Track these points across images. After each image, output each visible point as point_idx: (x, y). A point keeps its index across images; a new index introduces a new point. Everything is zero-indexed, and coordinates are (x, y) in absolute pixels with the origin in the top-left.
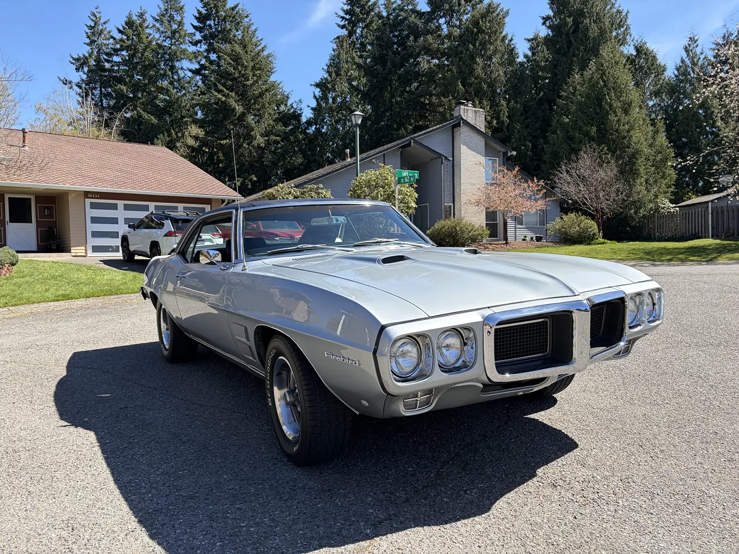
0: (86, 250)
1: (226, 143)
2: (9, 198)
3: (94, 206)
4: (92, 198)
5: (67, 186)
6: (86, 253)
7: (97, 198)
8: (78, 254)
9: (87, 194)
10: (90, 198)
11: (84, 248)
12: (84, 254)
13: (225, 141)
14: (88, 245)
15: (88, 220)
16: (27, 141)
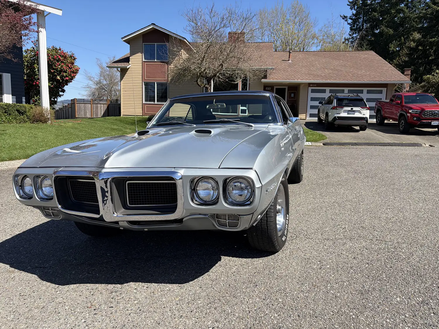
0: (306, 116)
1: (434, 41)
2: (276, 88)
3: (313, 91)
4: (312, 87)
5: (299, 81)
6: (306, 118)
7: (315, 87)
8: (302, 118)
9: (310, 85)
10: (311, 87)
11: (305, 115)
12: (305, 118)
13: (433, 39)
14: (307, 113)
15: (309, 99)
16: (290, 57)
